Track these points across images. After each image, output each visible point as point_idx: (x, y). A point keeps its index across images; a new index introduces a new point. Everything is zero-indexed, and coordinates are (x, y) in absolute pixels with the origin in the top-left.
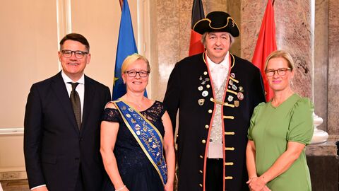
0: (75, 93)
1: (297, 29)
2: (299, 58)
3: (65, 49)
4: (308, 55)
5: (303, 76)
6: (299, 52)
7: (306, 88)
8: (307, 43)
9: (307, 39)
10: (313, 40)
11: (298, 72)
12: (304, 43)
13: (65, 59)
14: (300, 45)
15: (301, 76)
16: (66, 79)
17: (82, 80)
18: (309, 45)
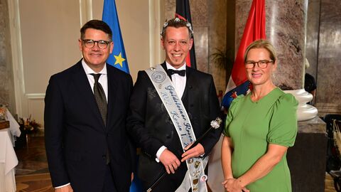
0: (98, 86)
1: (290, 9)
2: (291, 38)
3: (86, 38)
4: (300, 34)
5: (295, 55)
6: (292, 31)
7: (297, 66)
8: (300, 23)
9: (300, 19)
10: (306, 19)
11: (290, 51)
12: (297, 22)
13: (86, 49)
14: (293, 25)
15: (293, 54)
16: (88, 70)
17: (104, 71)
18: (302, 25)
